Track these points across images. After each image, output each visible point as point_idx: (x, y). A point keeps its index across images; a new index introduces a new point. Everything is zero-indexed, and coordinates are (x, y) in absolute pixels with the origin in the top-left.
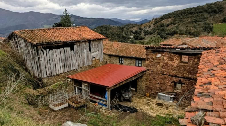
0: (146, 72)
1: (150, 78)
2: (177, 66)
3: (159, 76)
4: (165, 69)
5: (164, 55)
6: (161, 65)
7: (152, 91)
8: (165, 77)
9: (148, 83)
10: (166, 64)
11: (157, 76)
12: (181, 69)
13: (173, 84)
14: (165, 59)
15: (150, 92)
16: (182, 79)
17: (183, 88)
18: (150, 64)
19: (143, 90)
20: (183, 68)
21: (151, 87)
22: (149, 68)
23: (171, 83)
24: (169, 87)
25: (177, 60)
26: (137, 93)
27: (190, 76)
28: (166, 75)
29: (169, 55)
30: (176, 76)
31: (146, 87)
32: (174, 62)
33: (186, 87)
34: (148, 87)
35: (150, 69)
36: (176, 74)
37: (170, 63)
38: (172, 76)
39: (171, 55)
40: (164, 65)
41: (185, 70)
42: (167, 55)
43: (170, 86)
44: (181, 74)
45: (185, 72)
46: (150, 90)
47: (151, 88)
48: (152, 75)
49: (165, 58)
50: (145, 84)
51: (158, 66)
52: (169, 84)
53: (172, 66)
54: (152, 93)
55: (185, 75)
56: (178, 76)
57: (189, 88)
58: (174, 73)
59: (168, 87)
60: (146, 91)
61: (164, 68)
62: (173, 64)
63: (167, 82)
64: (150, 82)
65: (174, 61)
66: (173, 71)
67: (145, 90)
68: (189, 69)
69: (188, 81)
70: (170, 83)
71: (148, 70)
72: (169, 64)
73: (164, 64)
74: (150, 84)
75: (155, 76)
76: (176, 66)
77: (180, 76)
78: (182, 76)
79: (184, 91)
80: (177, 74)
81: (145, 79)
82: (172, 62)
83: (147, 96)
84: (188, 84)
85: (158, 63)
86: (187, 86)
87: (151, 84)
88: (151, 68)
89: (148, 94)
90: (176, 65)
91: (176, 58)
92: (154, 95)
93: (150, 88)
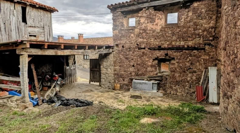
0: (113, 50)
1: (120, 59)
2: (161, 30)
3: (133, 53)
4: (142, 40)
5: (139, 15)
6: (136, 33)
7: (124, 80)
8: (143, 53)
9: (118, 68)
10: (143, 30)
11: (131, 52)
12: (167, 34)
13: (156, 62)
14: (141, 22)
15: (121, 82)
16: (170, 52)
17: (173, 66)
18: (120, 35)
19: (111, 81)
20: (170, 32)
21: (123, 73)
22: (119, 42)
23: (154, 60)
24: (150, 68)
25: (161, 19)
26: (102, 87)
27: (182, 43)
28: (144, 48)
29: (148, 14)
30: (160, 48)
31: (115, 74)
32: (157, 24)
33: (177, 64)
34: (117, 74)
35: (120, 44)
36: (160, 44)
37: (150, 26)
38: (154, 49)
39: (150, 14)
40: (141, 32)
41: (173, 34)
42: (144, 15)
43: (152, 66)
44: (168, 43)
45: (174, 38)
46: (121, 79)
47: (123, 75)
48: (122, 53)
49: (142, 20)
50: (113, 71)
51: (132, 35)
52: (150, 64)
53: (154, 32)
54: (125, 84)
55: (173, 43)
56: (163, 47)
57: (181, 65)
58: (157, 43)
59: (148, 68)
60: (115, 81)
61: (141, 38)
62: (154, 27)
63: (147, 61)
64: (120, 66)
65: (156, 22)
66: (155, 39)
67: (113, 81)
68: (180, 32)
69: (180, 52)
70: (151, 60)
71: (117, 45)
72: (149, 28)
73: (141, 30)
74: (120, 69)
75: (128, 53)
76: (159, 31)
77: (166, 46)
78: (170, 46)
79: (174, 71)
80: (162, 44)
81: (112, 62)
82: (153, 25)
83: (116, 88)
84: (179, 57)
85: (131, 31)
86: (178, 61)
87: (122, 69)
88: (122, 42)
89: (119, 85)
90: (158, 28)
91: (158, 16)
92: (128, 86)
93: (121, 76)
